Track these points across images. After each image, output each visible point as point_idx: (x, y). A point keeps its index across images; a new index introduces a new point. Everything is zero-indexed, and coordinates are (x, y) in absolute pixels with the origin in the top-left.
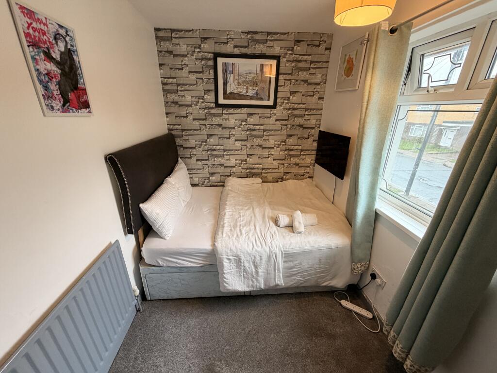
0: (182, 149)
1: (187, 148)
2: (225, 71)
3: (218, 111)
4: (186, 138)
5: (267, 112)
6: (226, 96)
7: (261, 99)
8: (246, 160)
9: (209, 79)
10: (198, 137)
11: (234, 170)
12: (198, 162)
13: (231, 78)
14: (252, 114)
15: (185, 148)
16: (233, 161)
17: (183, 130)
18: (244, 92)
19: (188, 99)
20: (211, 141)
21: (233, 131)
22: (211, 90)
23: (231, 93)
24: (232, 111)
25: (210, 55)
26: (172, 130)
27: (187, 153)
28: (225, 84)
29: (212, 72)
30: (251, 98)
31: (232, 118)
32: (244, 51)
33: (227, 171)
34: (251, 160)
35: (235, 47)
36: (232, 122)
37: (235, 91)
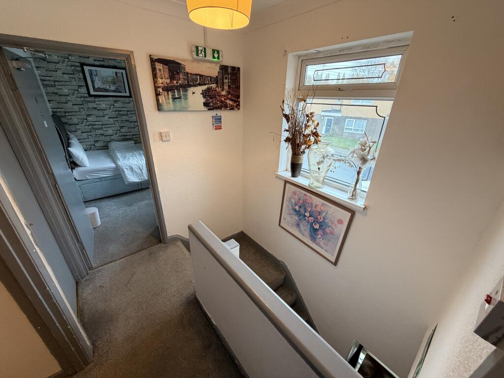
0: (67, 125)
1: (71, 125)
2: (91, 75)
3: (92, 99)
4: (70, 117)
5: (127, 100)
6: (95, 90)
7: (121, 92)
8: (120, 130)
9: (80, 79)
10: (79, 117)
11: (113, 137)
12: (83, 134)
13: (96, 79)
14: (117, 101)
15: (69, 125)
16: (110, 132)
17: (65, 112)
18: (108, 87)
19: (65, 91)
20: (90, 119)
21: (106, 112)
22: (83, 86)
23: (98, 88)
24: (102, 99)
25: (77, 64)
26: (56, 112)
27: (73, 128)
28: (93, 82)
29: (81, 74)
30: (114, 91)
31: (103, 104)
32: (102, 63)
33: (108, 139)
34: (123, 130)
35: (95, 60)
36: (103, 106)
37: (101, 87)
